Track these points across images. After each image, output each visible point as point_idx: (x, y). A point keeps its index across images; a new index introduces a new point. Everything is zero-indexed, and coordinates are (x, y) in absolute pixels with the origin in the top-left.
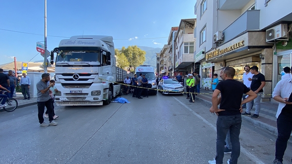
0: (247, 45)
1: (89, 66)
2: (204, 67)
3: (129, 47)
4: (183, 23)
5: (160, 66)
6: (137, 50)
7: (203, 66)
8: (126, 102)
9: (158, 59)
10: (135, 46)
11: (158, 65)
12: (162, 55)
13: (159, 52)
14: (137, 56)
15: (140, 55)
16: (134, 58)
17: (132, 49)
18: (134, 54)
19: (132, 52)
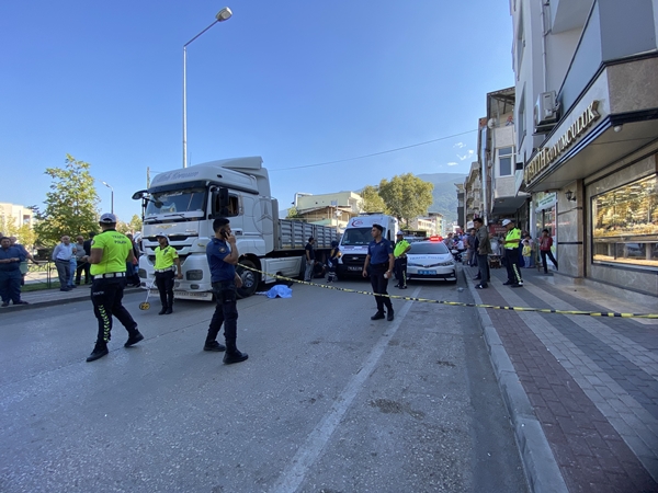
0: (609, 113)
1: (184, 220)
2: (541, 207)
3: (395, 178)
4: (494, 101)
5: (466, 212)
6: (413, 182)
7: (537, 205)
8: (278, 296)
9: (461, 196)
10: (409, 175)
11: (460, 210)
12: (468, 186)
13: (463, 181)
14: (412, 196)
15: (420, 191)
16: (406, 200)
17: (402, 182)
18: (405, 191)
19: (401, 188)
